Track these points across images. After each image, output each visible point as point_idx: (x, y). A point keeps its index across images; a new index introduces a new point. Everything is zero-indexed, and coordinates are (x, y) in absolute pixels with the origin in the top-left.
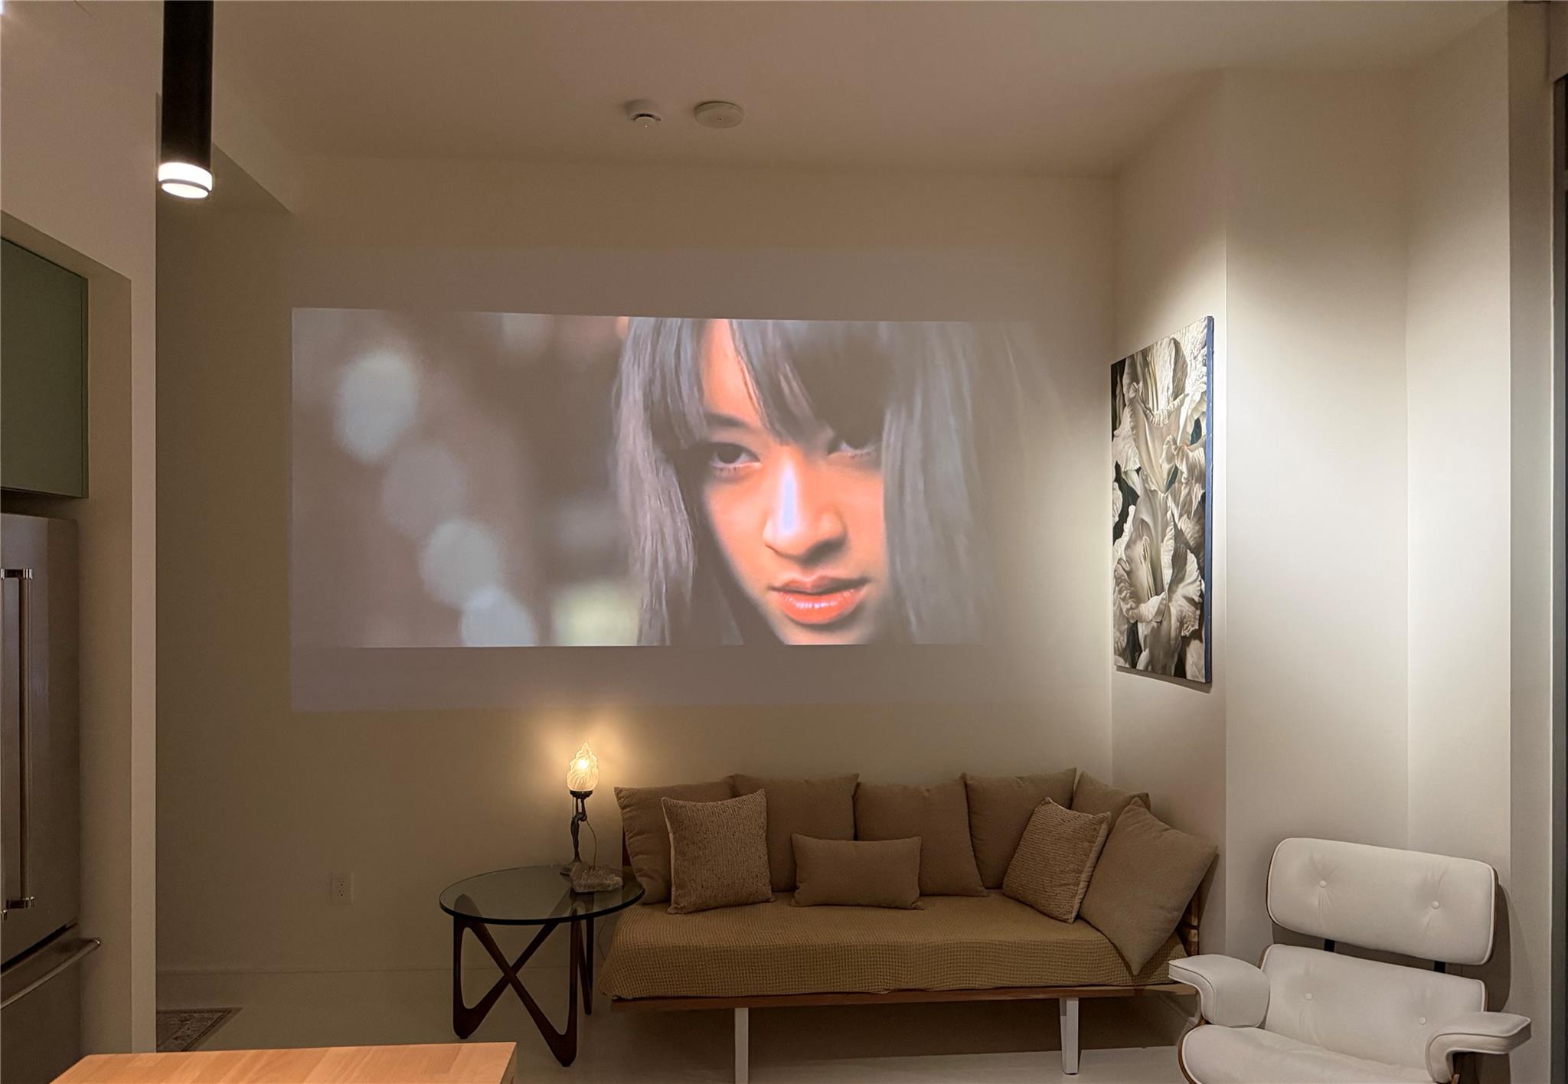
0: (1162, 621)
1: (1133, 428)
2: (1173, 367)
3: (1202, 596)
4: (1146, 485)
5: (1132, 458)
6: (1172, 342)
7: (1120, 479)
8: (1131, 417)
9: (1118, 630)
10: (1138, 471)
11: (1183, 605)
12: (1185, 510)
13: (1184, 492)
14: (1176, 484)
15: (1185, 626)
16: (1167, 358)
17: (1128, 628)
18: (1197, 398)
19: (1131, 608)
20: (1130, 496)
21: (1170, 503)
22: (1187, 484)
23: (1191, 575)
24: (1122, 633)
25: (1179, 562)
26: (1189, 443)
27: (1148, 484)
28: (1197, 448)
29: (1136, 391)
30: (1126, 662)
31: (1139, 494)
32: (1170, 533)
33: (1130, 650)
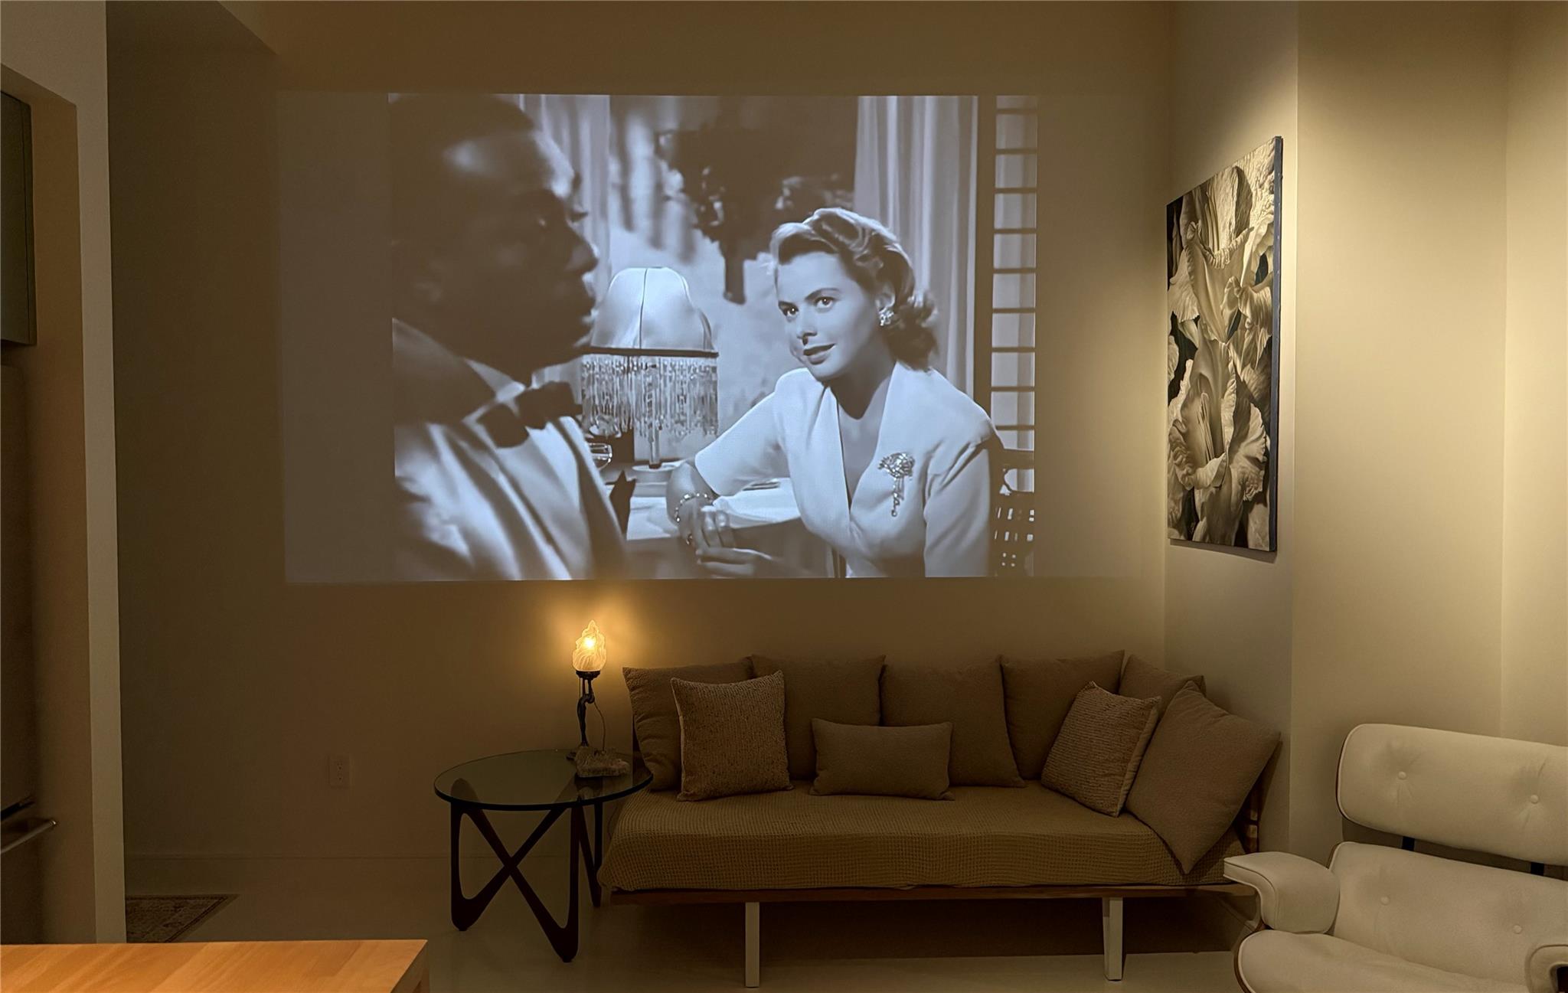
0: (1221, 486)
1: (1190, 274)
2: (1235, 199)
3: (1266, 454)
4: (1206, 336)
5: (1190, 307)
6: (1235, 171)
7: (1177, 331)
8: (1188, 261)
9: (1173, 499)
10: (1196, 320)
11: (1246, 466)
12: (1248, 359)
13: (1247, 339)
14: (1239, 331)
15: (1248, 489)
16: (1229, 190)
17: (1183, 497)
18: (1263, 230)
19: (1188, 474)
20: (1187, 349)
21: (1232, 353)
22: (1251, 329)
23: (1254, 432)
24: (1176, 502)
25: (1241, 418)
26: (1253, 283)
27: (1208, 334)
28: (1262, 288)
29: (1195, 231)
30: (1181, 533)
31: (1197, 346)
32: (1232, 386)
33: (1185, 521)
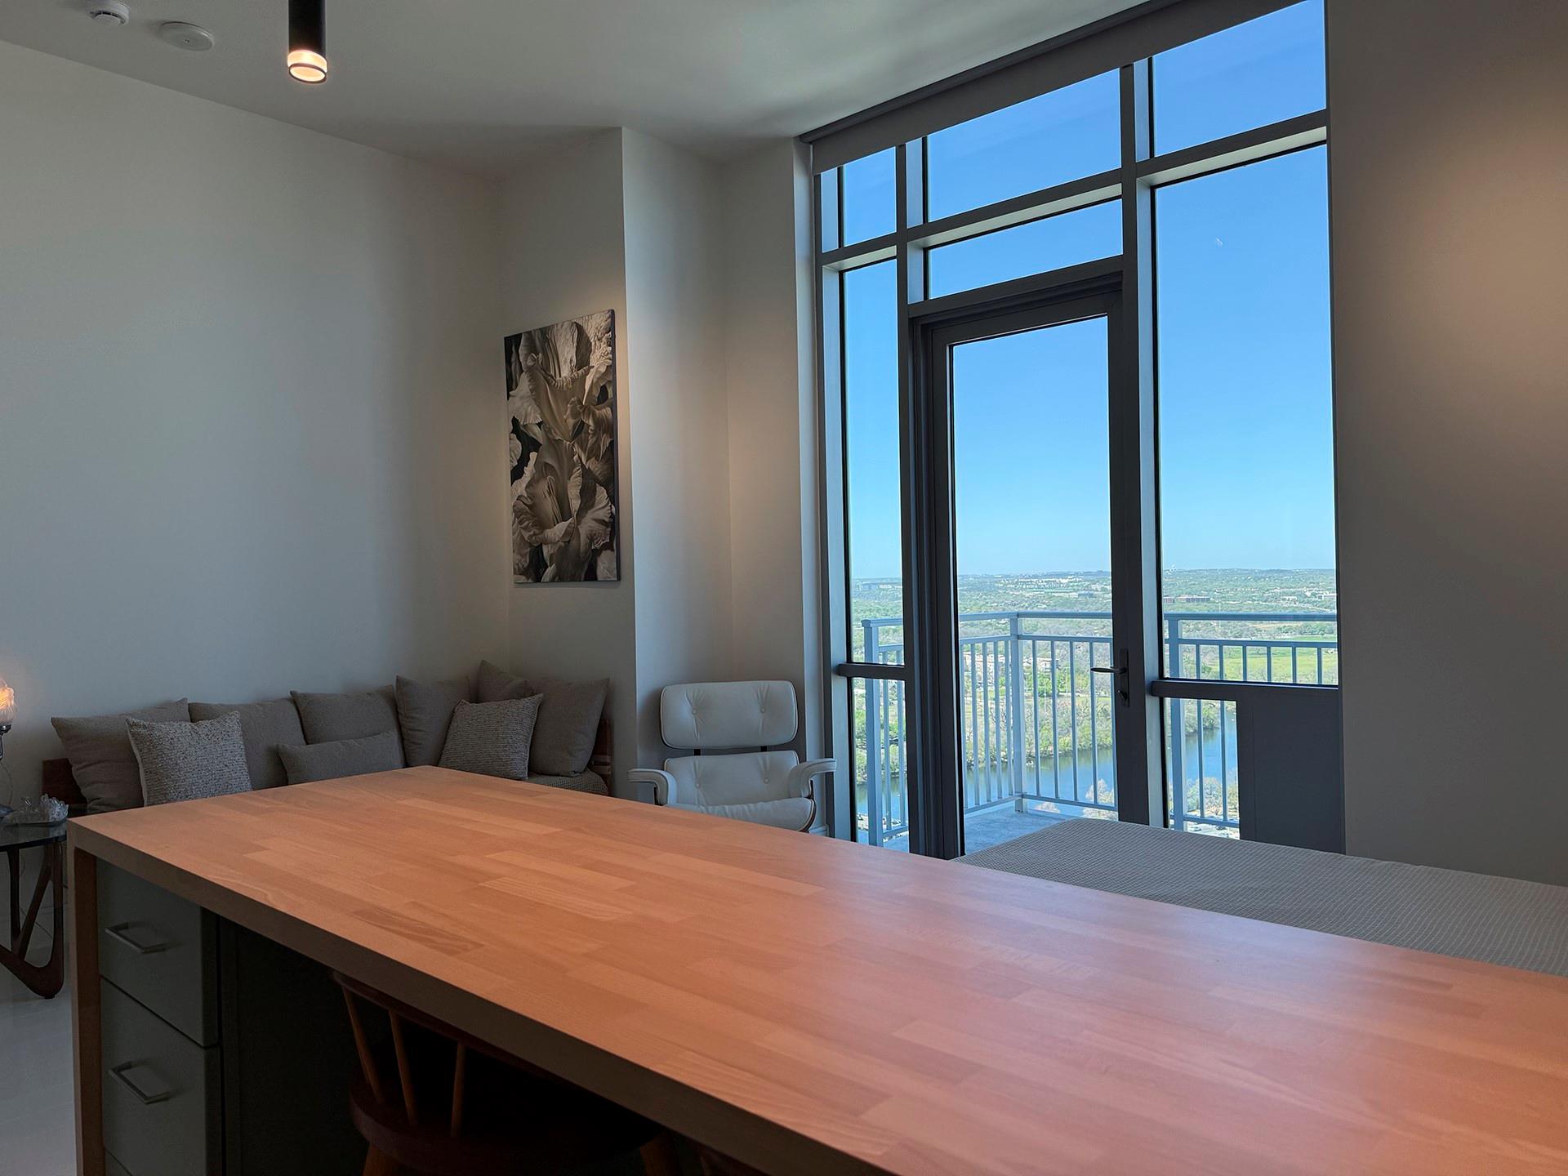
0: (570, 540)
1: (532, 391)
2: (575, 344)
3: (612, 516)
4: (550, 436)
5: (532, 414)
6: (575, 325)
7: (517, 429)
8: (529, 381)
9: (520, 554)
10: (539, 425)
11: (592, 525)
12: (593, 453)
13: (591, 441)
14: (583, 435)
15: (595, 542)
16: (569, 336)
17: (530, 551)
18: (603, 370)
19: (535, 534)
20: (530, 444)
21: (576, 449)
22: (594, 434)
23: (600, 503)
24: (523, 556)
25: (587, 495)
26: (595, 403)
27: (551, 434)
28: (604, 408)
29: (534, 360)
30: (528, 579)
31: (541, 442)
32: (577, 472)
33: (533, 568)
